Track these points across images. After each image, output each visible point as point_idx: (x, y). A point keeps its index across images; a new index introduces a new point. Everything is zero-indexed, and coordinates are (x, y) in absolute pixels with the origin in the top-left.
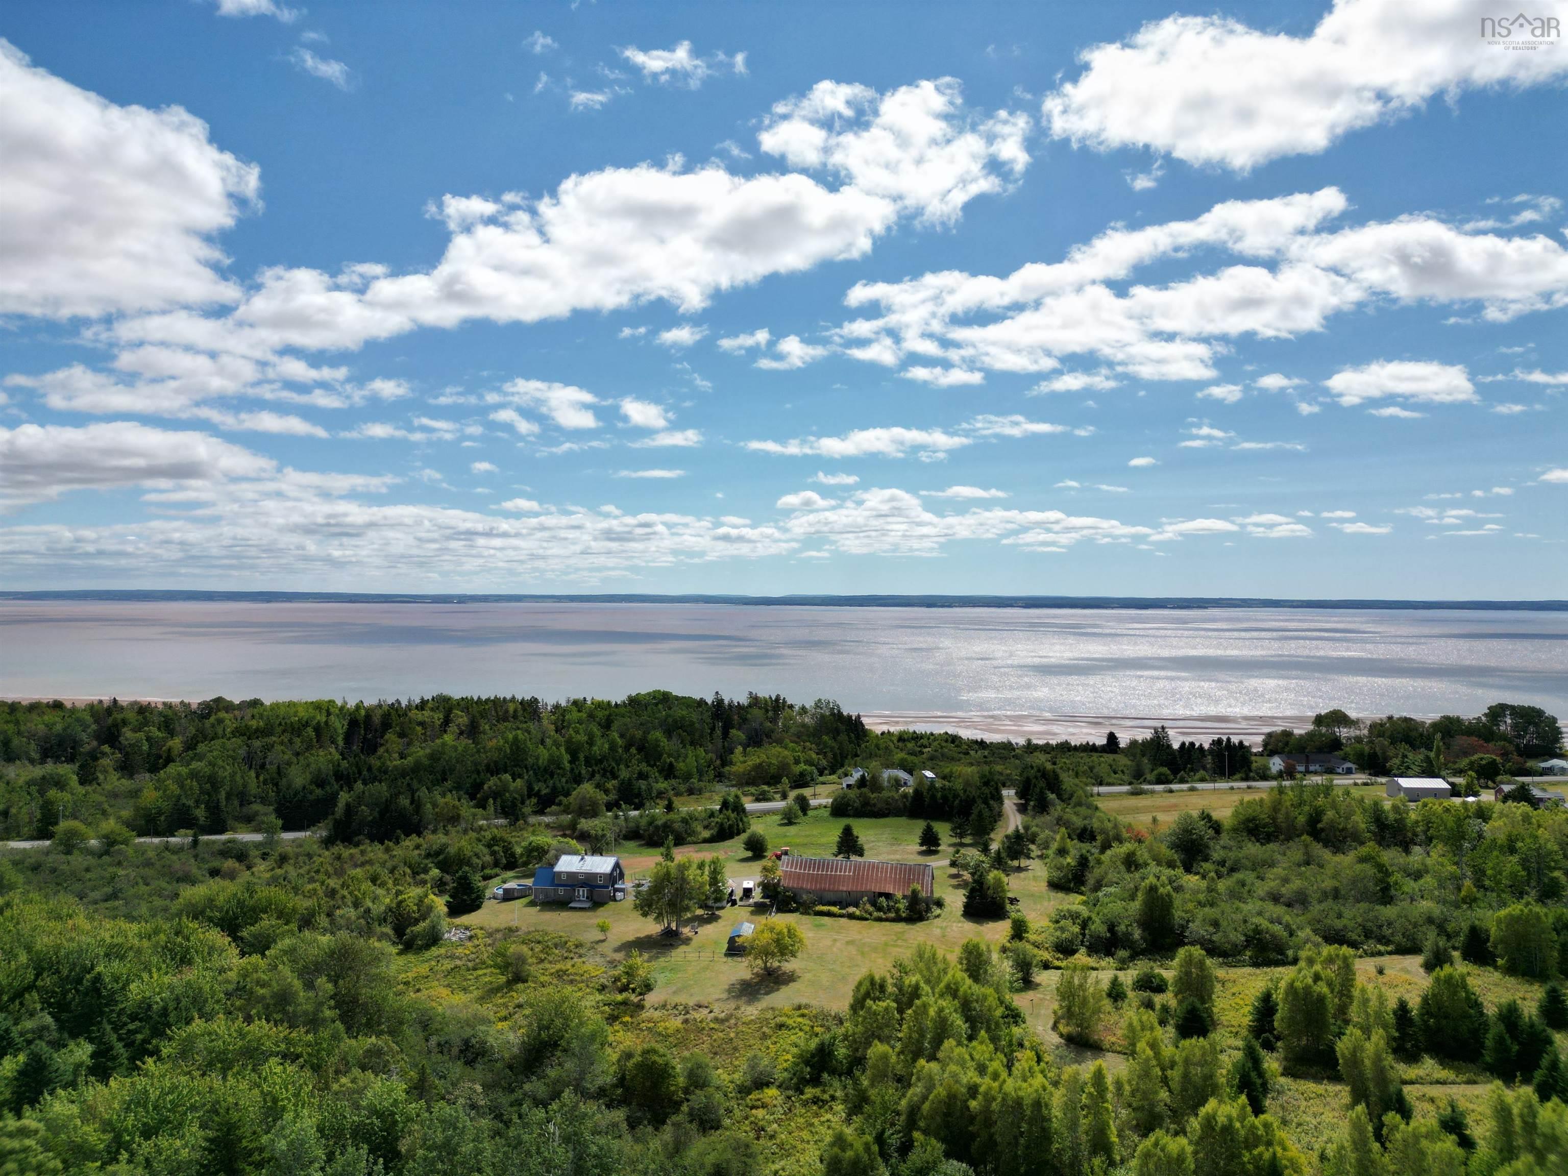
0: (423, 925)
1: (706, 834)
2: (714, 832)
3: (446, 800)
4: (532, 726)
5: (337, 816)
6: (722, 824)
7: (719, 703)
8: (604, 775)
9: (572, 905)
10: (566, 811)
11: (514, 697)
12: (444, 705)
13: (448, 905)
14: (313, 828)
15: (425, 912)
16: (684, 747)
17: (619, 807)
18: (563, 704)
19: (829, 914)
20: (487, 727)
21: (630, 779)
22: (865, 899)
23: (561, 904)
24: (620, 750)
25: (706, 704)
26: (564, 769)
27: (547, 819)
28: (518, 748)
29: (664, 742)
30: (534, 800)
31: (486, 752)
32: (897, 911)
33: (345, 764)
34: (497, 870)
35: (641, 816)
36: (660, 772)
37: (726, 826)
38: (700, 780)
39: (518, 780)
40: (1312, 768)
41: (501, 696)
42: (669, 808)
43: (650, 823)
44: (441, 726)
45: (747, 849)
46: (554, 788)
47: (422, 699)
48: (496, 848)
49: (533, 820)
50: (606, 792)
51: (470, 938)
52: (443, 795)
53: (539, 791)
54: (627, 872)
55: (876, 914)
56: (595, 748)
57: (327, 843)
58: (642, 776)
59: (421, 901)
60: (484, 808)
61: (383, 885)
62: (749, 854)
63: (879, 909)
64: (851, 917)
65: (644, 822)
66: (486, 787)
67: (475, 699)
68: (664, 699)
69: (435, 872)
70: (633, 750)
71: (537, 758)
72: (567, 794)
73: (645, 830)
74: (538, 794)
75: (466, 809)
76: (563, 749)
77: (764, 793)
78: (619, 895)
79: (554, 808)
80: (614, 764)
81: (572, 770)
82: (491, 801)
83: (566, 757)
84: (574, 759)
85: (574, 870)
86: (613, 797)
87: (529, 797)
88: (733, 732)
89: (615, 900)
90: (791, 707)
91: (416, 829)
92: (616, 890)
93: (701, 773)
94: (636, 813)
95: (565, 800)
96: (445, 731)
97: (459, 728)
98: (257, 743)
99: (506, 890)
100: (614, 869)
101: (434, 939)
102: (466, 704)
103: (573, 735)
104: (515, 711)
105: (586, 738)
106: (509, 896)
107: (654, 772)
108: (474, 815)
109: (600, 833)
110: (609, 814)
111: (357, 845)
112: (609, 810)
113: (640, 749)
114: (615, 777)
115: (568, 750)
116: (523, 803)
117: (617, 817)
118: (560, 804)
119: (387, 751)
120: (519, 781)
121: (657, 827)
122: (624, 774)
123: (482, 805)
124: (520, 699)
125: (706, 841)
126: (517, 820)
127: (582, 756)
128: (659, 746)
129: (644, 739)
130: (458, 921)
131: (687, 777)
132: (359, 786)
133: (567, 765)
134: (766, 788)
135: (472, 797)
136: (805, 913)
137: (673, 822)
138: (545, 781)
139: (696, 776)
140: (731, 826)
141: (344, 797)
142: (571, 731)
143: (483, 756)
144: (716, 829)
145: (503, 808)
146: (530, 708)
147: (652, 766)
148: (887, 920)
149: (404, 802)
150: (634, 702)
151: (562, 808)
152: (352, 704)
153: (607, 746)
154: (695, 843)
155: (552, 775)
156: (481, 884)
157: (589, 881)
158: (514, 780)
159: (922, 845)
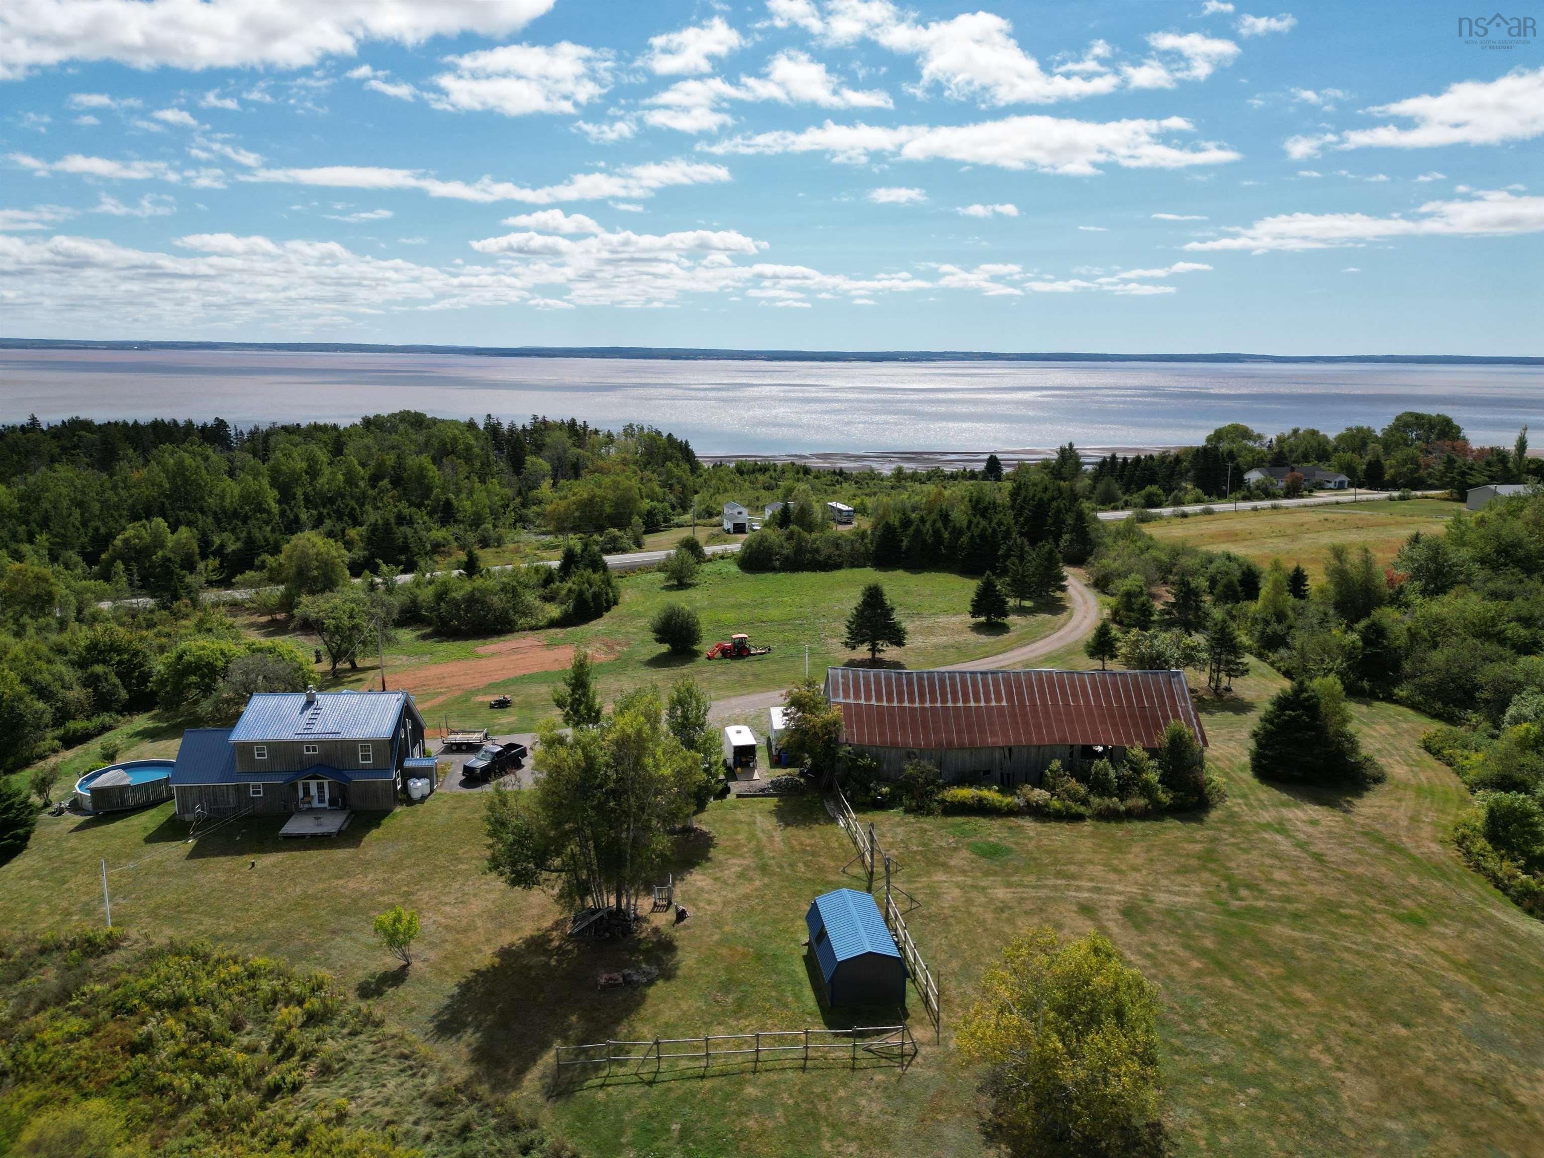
1: (554, 611)
2: (570, 605)
6: (581, 593)
7: (495, 426)
8: (340, 518)
9: (293, 827)
10: (274, 579)
17: (375, 571)
19: (982, 809)
21: (387, 523)
22: (1056, 764)
23: (258, 826)
24: (362, 484)
25: (477, 426)
26: (269, 512)
27: (239, 595)
28: (186, 480)
29: (432, 471)
30: (213, 562)
31: (126, 488)
32: (1147, 790)
34: (106, 718)
35: (418, 585)
36: (430, 514)
37: (589, 595)
38: (495, 526)
39: (182, 529)
42: (471, 567)
43: (441, 596)
45: (660, 641)
46: (250, 542)
48: (99, 669)
49: (209, 596)
50: (349, 545)
53: (222, 546)
54: (426, 721)
55: (1095, 800)
56: (321, 481)
58: (401, 519)
62: (665, 648)
63: (1099, 786)
64: (1039, 813)
65: (426, 594)
66: (118, 541)
70: (385, 483)
71: (222, 498)
72: (276, 550)
73: (431, 609)
74: (219, 552)
76: (265, 482)
77: (614, 539)
78: (418, 786)
79: (249, 574)
80: (353, 503)
81: (283, 513)
82: (120, 566)
83: (271, 497)
84: (286, 496)
85: (288, 735)
86: (359, 553)
87: (204, 556)
88: (530, 459)
89: (409, 801)
90: (596, 432)
92: (409, 774)
93: (496, 517)
94: (408, 578)
95: (270, 560)
99: (98, 793)
100: (400, 724)
103: (283, 459)
105: (304, 465)
106: (109, 807)
107: (421, 517)
109: (346, 622)
110: (357, 581)
112: (356, 574)
113: (396, 482)
114: (356, 523)
115: (274, 483)
116: (190, 567)
117: (372, 587)
118: (262, 567)
120: (184, 532)
121: (456, 604)
122: (372, 516)
123: (106, 576)
125: (554, 624)
126: (176, 597)
127: (298, 493)
128: (425, 477)
129: (400, 466)
131: (476, 522)
133: (275, 508)
134: (615, 532)
135: (89, 560)
136: (920, 809)
137: (485, 592)
138: (233, 531)
139: (490, 519)
140: (596, 596)
142: (279, 454)
143: (123, 493)
144: (571, 603)
145: (144, 579)
147: (419, 506)
148: (1130, 815)
151: (265, 574)
153: (340, 477)
154: (532, 628)
155: (245, 520)
157: (334, 760)
158: (174, 529)
159: (975, 615)
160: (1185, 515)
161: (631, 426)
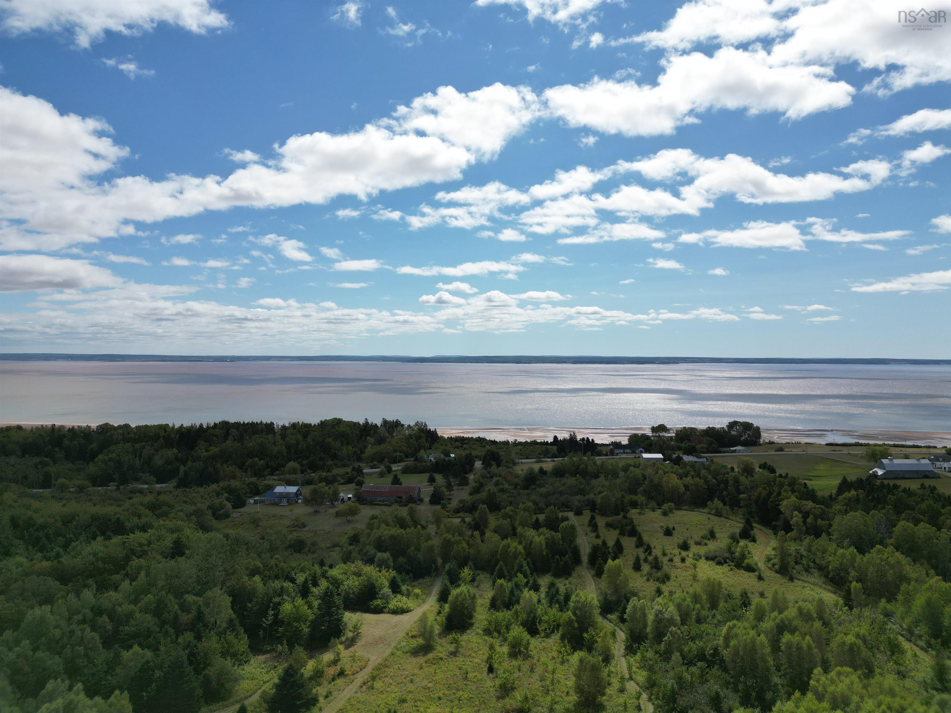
0: (222, 511)
1: (342, 481)
2: (345, 481)
3: (229, 469)
4: (270, 436)
5: (180, 477)
6: (349, 477)
7: (367, 423)
8: (302, 458)
9: (281, 504)
10: (282, 473)
11: (261, 422)
12: (225, 425)
13: (232, 505)
14: (170, 482)
15: (222, 507)
16: (342, 445)
17: (307, 472)
18: (287, 425)
20: (248, 437)
21: (314, 460)
23: (276, 504)
24: (311, 447)
25: (360, 424)
26: (283, 455)
27: (274, 476)
28: (262, 446)
29: (333, 443)
30: (269, 470)
31: (247, 448)
32: (403, 502)
33: (180, 455)
34: (252, 494)
36: (330, 457)
37: (351, 478)
38: (347, 461)
39: (262, 461)
40: (626, 451)
41: (255, 421)
44: (224, 437)
46: (278, 464)
47: (215, 423)
48: (252, 487)
49: (268, 477)
50: (302, 465)
51: (241, 516)
52: (228, 467)
53: (272, 465)
54: (301, 492)
55: (395, 504)
56: (300, 446)
57: (177, 487)
58: (321, 459)
59: (221, 504)
60: (246, 472)
61: (205, 499)
62: (355, 487)
63: (397, 502)
64: (386, 505)
66: (247, 464)
67: (242, 423)
68: (338, 422)
69: (226, 495)
70: (318, 447)
71: (272, 451)
72: (284, 466)
74: (271, 467)
75: (239, 473)
76: (284, 447)
77: (374, 465)
78: (299, 500)
79: (277, 472)
80: (308, 453)
81: (287, 456)
82: (249, 469)
83: (285, 451)
84: (289, 451)
85: (281, 491)
87: (267, 468)
88: (369, 438)
89: (297, 502)
90: (403, 425)
91: (216, 481)
93: (349, 457)
95: (282, 469)
96: (227, 439)
97: (234, 438)
98: (137, 446)
99: (255, 500)
100: (297, 491)
101: (227, 516)
102: (237, 425)
103: (289, 440)
104: (262, 429)
105: (295, 442)
106: (256, 502)
107: (327, 457)
108: (242, 475)
111: (190, 488)
112: (302, 473)
113: (321, 447)
114: (307, 459)
115: (286, 447)
116: (264, 470)
117: (304, 475)
118: (280, 471)
119: (200, 449)
122: (312, 458)
124: (265, 423)
126: (261, 477)
127: (293, 450)
128: (330, 445)
129: (324, 442)
130: (236, 510)
131: (343, 460)
132: (189, 463)
133: (285, 454)
134: (376, 463)
135: (241, 468)
138: (274, 461)
140: (353, 478)
141: (182, 469)
143: (246, 450)
145: (255, 472)
146: (269, 427)
147: (326, 454)
149: (210, 470)
150: (323, 424)
152: (177, 426)
153: (305, 445)
155: (278, 458)
156: (245, 498)
157: (287, 496)
158: (260, 461)
159: (428, 482)
160: (554, 461)
161: (418, 422)
